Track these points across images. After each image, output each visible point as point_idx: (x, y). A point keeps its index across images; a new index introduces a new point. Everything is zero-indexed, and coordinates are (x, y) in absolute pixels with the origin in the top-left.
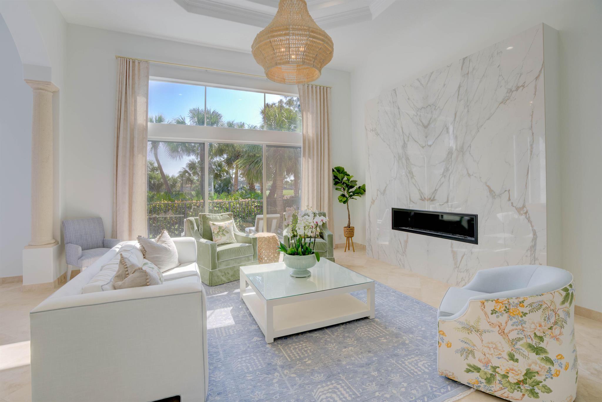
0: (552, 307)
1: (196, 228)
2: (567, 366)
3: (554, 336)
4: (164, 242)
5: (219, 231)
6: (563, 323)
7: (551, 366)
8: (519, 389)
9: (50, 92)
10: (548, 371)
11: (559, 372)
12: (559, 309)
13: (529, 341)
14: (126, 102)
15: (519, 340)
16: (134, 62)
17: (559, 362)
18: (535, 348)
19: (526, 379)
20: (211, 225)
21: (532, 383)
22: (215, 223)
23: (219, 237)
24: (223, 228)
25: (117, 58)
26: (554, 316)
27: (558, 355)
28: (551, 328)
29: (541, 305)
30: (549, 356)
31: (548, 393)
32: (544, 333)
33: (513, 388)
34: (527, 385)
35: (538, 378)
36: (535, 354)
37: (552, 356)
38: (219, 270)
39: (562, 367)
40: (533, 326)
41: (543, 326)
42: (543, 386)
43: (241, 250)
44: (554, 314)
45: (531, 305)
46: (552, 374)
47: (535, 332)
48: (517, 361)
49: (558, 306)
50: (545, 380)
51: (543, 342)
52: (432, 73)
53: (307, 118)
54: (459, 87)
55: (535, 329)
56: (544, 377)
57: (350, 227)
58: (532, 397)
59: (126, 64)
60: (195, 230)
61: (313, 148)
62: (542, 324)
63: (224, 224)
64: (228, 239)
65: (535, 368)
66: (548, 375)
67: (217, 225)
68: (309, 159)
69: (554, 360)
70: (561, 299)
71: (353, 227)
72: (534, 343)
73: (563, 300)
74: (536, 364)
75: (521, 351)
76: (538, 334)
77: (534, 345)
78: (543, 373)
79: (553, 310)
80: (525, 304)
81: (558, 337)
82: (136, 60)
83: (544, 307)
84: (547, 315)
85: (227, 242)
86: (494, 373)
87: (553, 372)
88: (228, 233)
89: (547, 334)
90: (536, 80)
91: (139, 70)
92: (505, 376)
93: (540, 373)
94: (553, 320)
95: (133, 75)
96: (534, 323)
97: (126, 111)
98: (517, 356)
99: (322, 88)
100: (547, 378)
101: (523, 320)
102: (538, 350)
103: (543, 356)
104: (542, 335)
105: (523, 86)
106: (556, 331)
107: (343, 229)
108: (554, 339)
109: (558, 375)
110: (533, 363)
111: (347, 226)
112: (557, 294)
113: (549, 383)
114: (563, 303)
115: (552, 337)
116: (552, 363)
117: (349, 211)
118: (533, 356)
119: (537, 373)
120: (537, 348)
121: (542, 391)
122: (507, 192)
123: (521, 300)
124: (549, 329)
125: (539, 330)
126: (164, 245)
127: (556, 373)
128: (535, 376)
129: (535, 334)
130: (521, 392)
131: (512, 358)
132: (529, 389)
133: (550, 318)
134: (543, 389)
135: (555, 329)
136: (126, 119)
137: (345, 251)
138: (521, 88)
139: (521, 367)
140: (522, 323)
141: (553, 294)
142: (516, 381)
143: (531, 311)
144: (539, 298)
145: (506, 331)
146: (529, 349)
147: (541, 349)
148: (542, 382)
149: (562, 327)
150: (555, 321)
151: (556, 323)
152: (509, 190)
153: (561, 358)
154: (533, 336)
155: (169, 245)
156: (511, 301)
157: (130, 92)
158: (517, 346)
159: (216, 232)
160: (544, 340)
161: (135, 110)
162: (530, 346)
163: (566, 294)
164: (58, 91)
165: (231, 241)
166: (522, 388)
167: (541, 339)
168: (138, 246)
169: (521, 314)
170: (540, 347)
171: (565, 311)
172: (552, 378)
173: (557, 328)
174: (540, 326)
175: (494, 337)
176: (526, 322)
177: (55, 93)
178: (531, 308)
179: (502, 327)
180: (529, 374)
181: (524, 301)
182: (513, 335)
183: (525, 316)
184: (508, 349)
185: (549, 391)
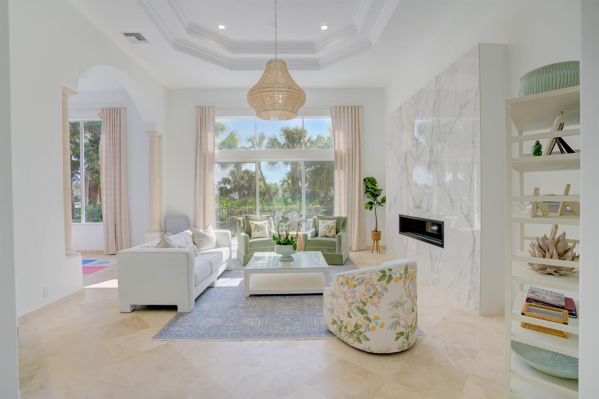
0: (371, 283)
1: (242, 225)
2: (383, 325)
3: (374, 303)
4: (207, 231)
5: (255, 228)
6: (381, 295)
7: (369, 323)
8: (352, 336)
9: (157, 137)
10: (367, 326)
11: (375, 328)
12: (376, 284)
13: (358, 305)
14: (201, 137)
15: (353, 304)
16: (205, 109)
17: (376, 322)
18: (361, 310)
19: (355, 330)
20: (251, 223)
21: (358, 333)
22: (253, 222)
23: (255, 232)
24: (258, 226)
25: (195, 107)
26: (373, 289)
27: (376, 317)
28: (371, 297)
29: (364, 280)
30: (369, 316)
31: (367, 341)
32: (367, 300)
33: (349, 335)
34: (356, 334)
35: (361, 330)
36: (360, 314)
37: (371, 316)
38: (250, 255)
39: (377, 325)
40: (360, 295)
41: (366, 295)
42: (364, 336)
43: (268, 242)
44: (373, 287)
45: (358, 280)
46: (370, 328)
47: (361, 298)
48: (351, 317)
49: (375, 282)
50: (365, 332)
51: (366, 306)
52: (420, 91)
53: (339, 136)
54: (435, 103)
55: (361, 296)
56: (364, 330)
57: (377, 231)
58: (358, 342)
59: (200, 110)
60: (241, 226)
61: (345, 161)
62: (365, 294)
63: (260, 224)
64: (261, 234)
65: (360, 323)
66: (367, 329)
67: (254, 224)
68: (341, 171)
69: (372, 319)
70: (378, 278)
71: (380, 231)
72: (361, 306)
73: (379, 278)
74: (360, 320)
75: (353, 311)
76: (363, 300)
77: (361, 308)
78: (364, 326)
79: (372, 285)
80: (355, 279)
81: (376, 304)
82: (207, 107)
83: (365, 281)
84: (368, 288)
85: (261, 237)
86: (341, 325)
87: (370, 327)
88: (262, 229)
89: (369, 301)
90: (476, 96)
91: (209, 113)
92: (346, 327)
93: (362, 327)
94: (372, 292)
95: (205, 118)
96: (360, 293)
97: (201, 144)
98: (351, 314)
99: (353, 107)
100: (366, 330)
101: (354, 290)
102: (363, 312)
103: (365, 315)
104: (365, 301)
105: (468, 102)
106: (375, 300)
107: (371, 232)
108: (373, 305)
109: (374, 330)
110: (359, 319)
111: (374, 230)
112: (374, 274)
113: (367, 334)
114: (379, 280)
115: (372, 304)
116: (370, 321)
117: (376, 217)
118: (359, 314)
119: (361, 326)
120: (362, 310)
121: (363, 339)
122: (460, 200)
123: (353, 276)
124: (369, 297)
125: (363, 298)
126: (206, 234)
127: (372, 328)
128: (359, 328)
129: (361, 300)
130: (353, 338)
131: (349, 315)
132: (357, 337)
133: (370, 290)
134: (364, 338)
135: (374, 298)
136: (201, 149)
137: (372, 252)
138: (468, 104)
139: (353, 322)
140: (354, 292)
141: (372, 273)
142: (351, 331)
143: (358, 284)
144: (363, 275)
145: (347, 297)
146: (358, 310)
147: (364, 310)
148: (363, 333)
149: (380, 298)
150: (374, 293)
151: (375, 294)
152: (461, 199)
153: (377, 319)
154: (360, 301)
155: (210, 234)
156: (349, 276)
157: (203, 130)
158: (352, 308)
159: (253, 229)
160: (366, 305)
161: (207, 142)
162: (358, 308)
163: (382, 275)
164: (162, 135)
165: (264, 236)
166: (353, 336)
167: (365, 304)
168: (191, 233)
169: (354, 286)
170: (364, 309)
171: (382, 287)
172: (369, 331)
173: (375, 298)
174: (364, 295)
175: (342, 300)
176: (356, 291)
177: (160, 137)
178: (358, 282)
179: (345, 294)
180: (357, 326)
181: (355, 276)
182: (350, 300)
183: (356, 287)
184: (347, 309)
185: (367, 339)
